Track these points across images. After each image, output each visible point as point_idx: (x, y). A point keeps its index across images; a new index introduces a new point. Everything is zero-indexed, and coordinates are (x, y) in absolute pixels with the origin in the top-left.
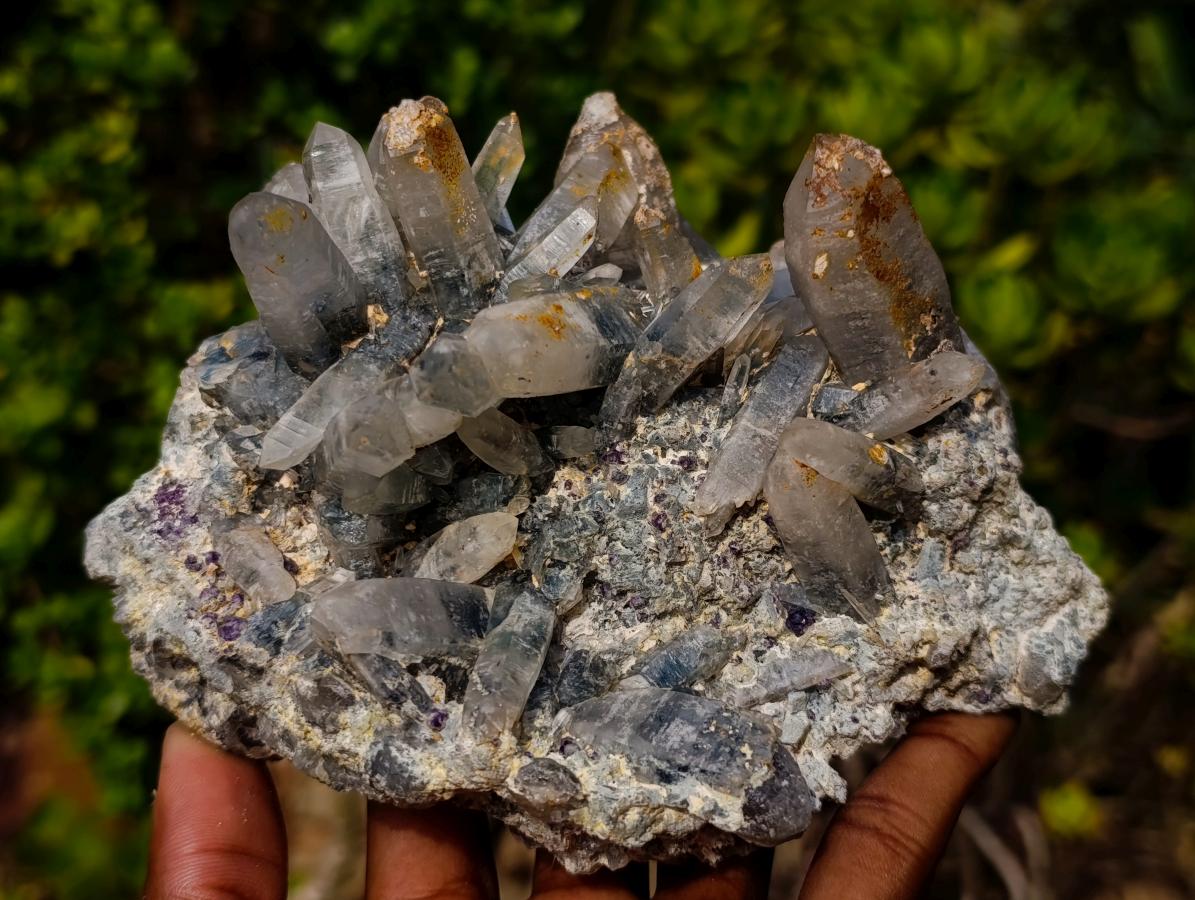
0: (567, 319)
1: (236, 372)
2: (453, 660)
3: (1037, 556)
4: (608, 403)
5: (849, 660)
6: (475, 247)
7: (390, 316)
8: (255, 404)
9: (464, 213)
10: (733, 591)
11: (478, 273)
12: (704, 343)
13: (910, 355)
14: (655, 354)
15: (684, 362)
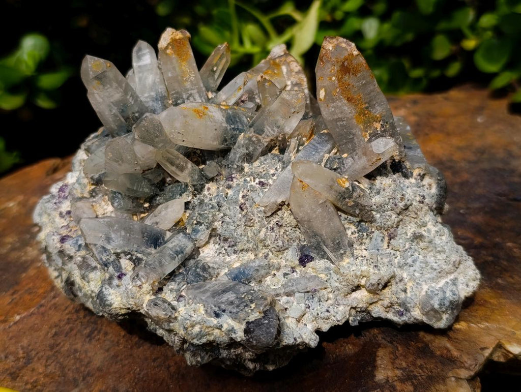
0: (209, 113)
2: (139, 255)
3: (436, 248)
4: (231, 155)
5: (326, 281)
6: (192, 91)
9: (188, 76)
10: (274, 243)
12: (272, 130)
13: (366, 140)
14: (251, 133)
15: (264, 138)
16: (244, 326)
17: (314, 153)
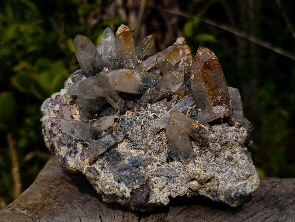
0: (134, 76)
1: (78, 76)
2: (87, 142)
3: (239, 166)
4: (142, 98)
5: (178, 173)
6: (129, 59)
7: (109, 70)
9: (128, 51)
10: (155, 148)
11: (128, 65)
12: (165, 90)
13: (211, 104)
14: (153, 89)
15: (160, 93)
16: (130, 191)
17: (184, 105)
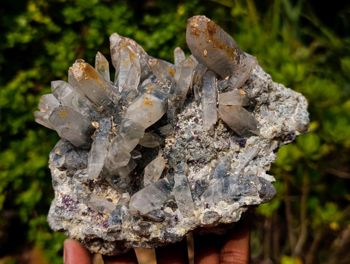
0: (150, 100)
1: (66, 158)
2: (169, 201)
3: (286, 97)
4: (169, 115)
5: (259, 146)
6: (112, 93)
7: (99, 123)
8: (76, 164)
9: (104, 86)
10: (224, 146)
11: (116, 99)
12: (185, 88)
13: (236, 64)
14: (175, 97)
15: (183, 95)
16: (258, 196)
